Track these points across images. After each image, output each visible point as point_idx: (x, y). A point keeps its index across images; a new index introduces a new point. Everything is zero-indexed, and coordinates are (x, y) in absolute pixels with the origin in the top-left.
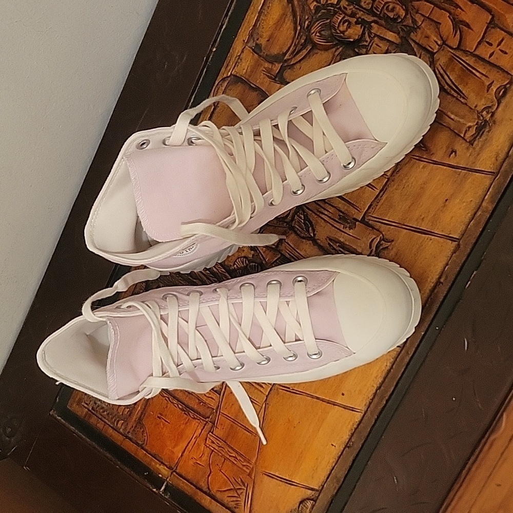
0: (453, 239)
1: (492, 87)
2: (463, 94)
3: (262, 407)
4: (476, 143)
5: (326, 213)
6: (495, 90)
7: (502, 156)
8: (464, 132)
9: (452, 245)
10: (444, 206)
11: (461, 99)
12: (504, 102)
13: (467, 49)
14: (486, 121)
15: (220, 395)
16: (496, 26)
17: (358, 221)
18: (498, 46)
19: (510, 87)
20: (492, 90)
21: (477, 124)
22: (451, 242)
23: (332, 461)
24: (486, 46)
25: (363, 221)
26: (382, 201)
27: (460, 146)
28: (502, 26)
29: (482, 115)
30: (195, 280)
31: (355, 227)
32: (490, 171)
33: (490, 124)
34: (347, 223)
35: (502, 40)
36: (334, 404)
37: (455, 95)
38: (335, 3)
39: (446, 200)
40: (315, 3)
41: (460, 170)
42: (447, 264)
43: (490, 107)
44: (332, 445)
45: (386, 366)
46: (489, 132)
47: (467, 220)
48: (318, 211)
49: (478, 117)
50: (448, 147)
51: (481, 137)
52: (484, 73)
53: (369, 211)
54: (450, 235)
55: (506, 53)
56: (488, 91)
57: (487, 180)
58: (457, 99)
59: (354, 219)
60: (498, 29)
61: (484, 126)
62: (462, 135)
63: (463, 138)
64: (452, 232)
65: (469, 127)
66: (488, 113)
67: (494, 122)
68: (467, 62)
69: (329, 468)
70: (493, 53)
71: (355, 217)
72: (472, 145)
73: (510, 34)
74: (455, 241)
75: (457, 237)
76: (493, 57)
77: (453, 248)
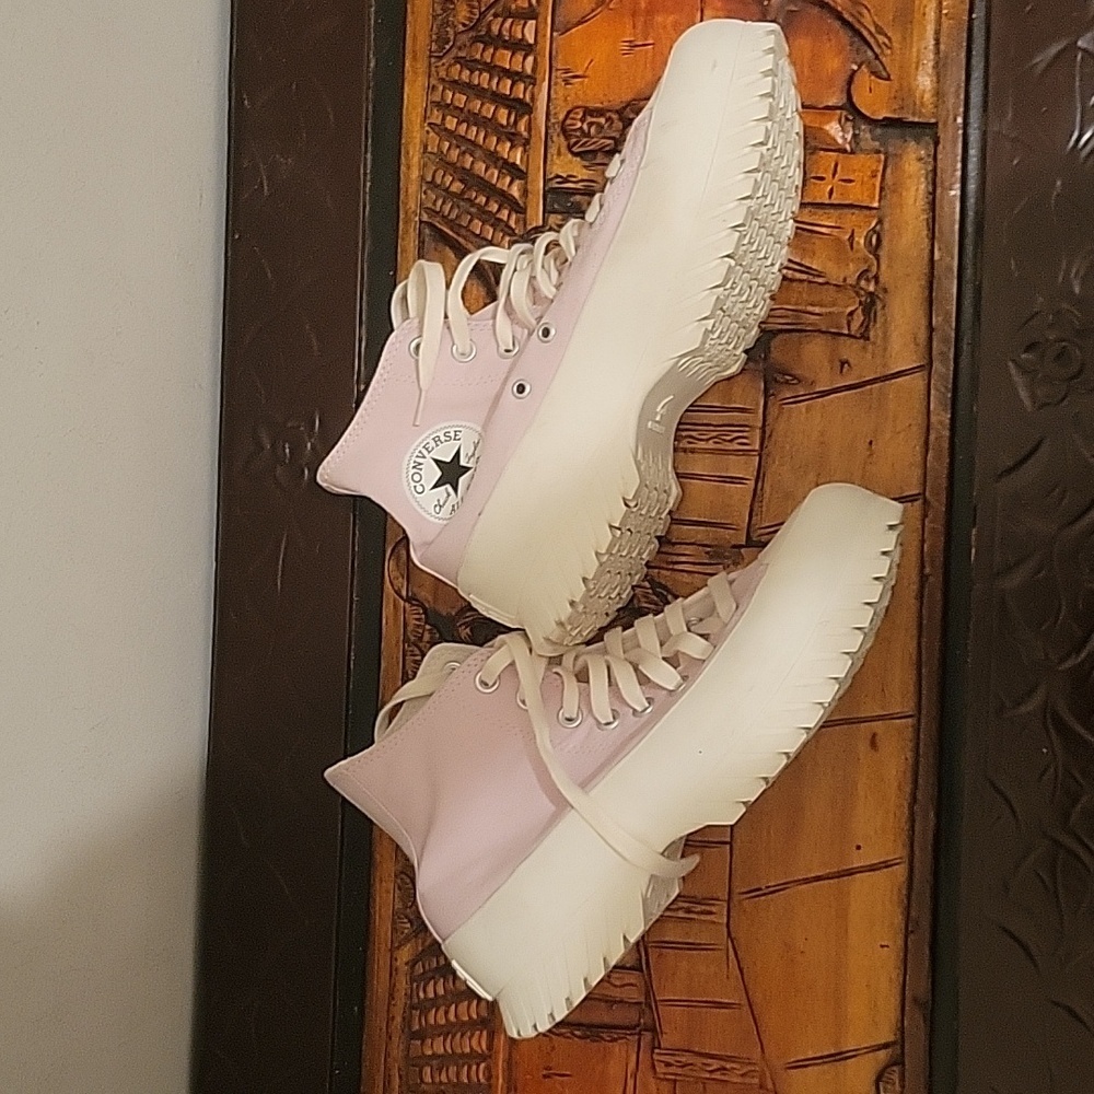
0: (912, 499)
1: (856, 239)
2: (816, 270)
3: (728, 950)
4: (872, 334)
5: (683, 559)
6: (862, 241)
7: (922, 335)
8: (846, 326)
9: (915, 509)
10: (871, 455)
11: (816, 280)
12: (882, 253)
14: (871, 294)
15: (642, 971)
16: (815, 150)
17: (741, 546)
18: (834, 175)
19: (882, 229)
20: (858, 243)
21: (860, 303)
22: (910, 504)
23: (896, 974)
24: (814, 184)
25: (750, 543)
26: (767, 495)
27: (849, 350)
28: (824, 147)
29: (862, 289)
31: (743, 559)
32: (915, 365)
33: (881, 296)
34: (727, 558)
35: (836, 165)
36: (850, 873)
37: (804, 277)
38: (541, 223)
39: (871, 443)
40: (507, 239)
41: (869, 387)
42: (923, 541)
43: (866, 271)
44: (882, 946)
45: (907, 759)
46: (884, 307)
47: (919, 458)
48: (668, 563)
49: (857, 294)
50: (831, 361)
51: (875, 321)
52: (833, 224)
53: (753, 522)
54: (904, 495)
55: (850, 181)
56: (852, 248)
57: (917, 381)
58: (810, 282)
59: (734, 547)
60: (822, 152)
61: (873, 303)
62: (846, 332)
63: (849, 336)
64: (905, 488)
65: (851, 313)
66: (868, 280)
67: (885, 290)
69: (896, 991)
70: (832, 190)
71: (733, 543)
72: (868, 339)
73: (843, 151)
74: (916, 500)
75: (917, 492)
76: (834, 195)
77: (918, 513)
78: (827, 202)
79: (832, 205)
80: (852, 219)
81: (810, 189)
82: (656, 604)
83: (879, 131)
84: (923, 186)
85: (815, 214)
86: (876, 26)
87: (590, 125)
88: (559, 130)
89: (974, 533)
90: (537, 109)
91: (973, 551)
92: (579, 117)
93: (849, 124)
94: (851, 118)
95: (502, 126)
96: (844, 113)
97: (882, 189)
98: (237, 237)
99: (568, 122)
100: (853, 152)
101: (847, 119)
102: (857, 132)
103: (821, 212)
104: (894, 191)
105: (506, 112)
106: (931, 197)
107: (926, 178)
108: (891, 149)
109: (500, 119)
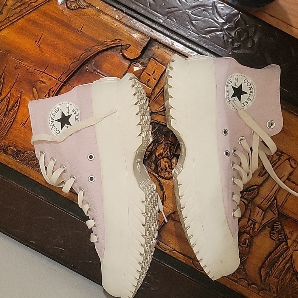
13: (151, 92)
18: (150, 76)
24: (150, 82)
28: (140, 74)
35: (147, 73)
55: (154, 71)
60: (141, 76)
68: (158, 92)
70: (154, 78)
73: (144, 69)
76: (156, 79)
78: (157, 81)
79: (159, 80)
81: (150, 84)
82: (253, 193)
83: (143, 56)
84: (167, 52)
85: (159, 87)
86: (112, 41)
93: (137, 64)
94: (135, 62)
96: (133, 63)
97: (161, 64)
98: (73, 266)
100: (146, 67)
101: (135, 64)
102: (140, 62)
103: (159, 85)
104: (164, 60)
106: (171, 50)
107: (165, 49)
108: (151, 55)
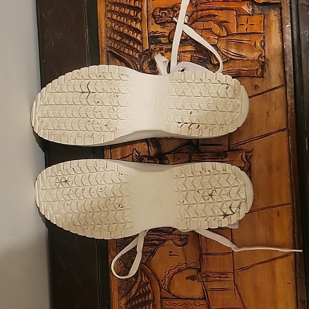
0: (283, 130)
1: (257, 44)
2: (244, 56)
3: (235, 289)
4: (265, 75)
5: (207, 157)
6: (259, 45)
7: (282, 75)
8: (256, 74)
9: (285, 134)
10: (268, 117)
11: (244, 59)
12: (266, 48)
13: (233, 33)
14: (263, 62)
15: (206, 299)
16: (240, 15)
17: (227, 151)
18: (247, 23)
19: (265, 40)
20: (258, 45)
21: (260, 65)
22: (283, 132)
23: (293, 293)
24: (241, 27)
25: (230, 150)
27: (257, 81)
28: (243, 14)
29: (260, 61)
30: (152, 242)
31: (228, 155)
32: (280, 85)
33: (267, 63)
34: (223, 156)
35: (247, 20)
36: (274, 259)
37: (240, 58)
38: (148, 48)
39: (268, 112)
40: (137, 54)
41: (265, 93)
42: (289, 144)
43: (261, 54)
44: (288, 283)
45: (290, 219)
46: (268, 67)
47: (285, 116)
48: (202, 159)
49: (258, 62)
50: (252, 86)
51: (265, 72)
52: (248, 40)
53: (230, 143)
54: (281, 129)
55: (253, 25)
56: (255, 47)
57: (281, 91)
58: (242, 60)
59: (225, 152)
60: (242, 16)
61: (264, 65)
62: (256, 76)
63: (257, 77)
64: (281, 127)
65: (257, 69)
66: (262, 58)
67: (268, 61)
68: (237, 39)
69: (294, 298)
70: (247, 28)
71: (224, 150)
72: (264, 77)
73: (249, 15)
74: (285, 130)
75: (285, 127)
76: (248, 30)
77: (286, 135)
78: (246, 32)
79: (248, 33)
80: (255, 37)
81: (239, 28)
83: (261, 7)
84: (277, 25)
85: (242, 37)
87: (162, 13)
88: (151, 16)
89: (306, 139)
90: (143, 10)
91: (307, 146)
92: (158, 11)
93: (250, 5)
94: (251, 3)
95: (132, 16)
96: (249, 2)
97: (264, 26)
98: (44, 61)
99: (155, 13)
100: (252, 15)
101: (250, 4)
102: (253, 8)
103: (243, 36)
104: (268, 27)
105: (133, 11)
106: (281, 28)
107: (279, 22)
108: (265, 13)
109: (131, 15)
